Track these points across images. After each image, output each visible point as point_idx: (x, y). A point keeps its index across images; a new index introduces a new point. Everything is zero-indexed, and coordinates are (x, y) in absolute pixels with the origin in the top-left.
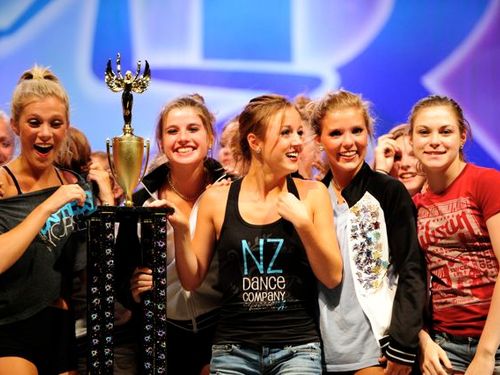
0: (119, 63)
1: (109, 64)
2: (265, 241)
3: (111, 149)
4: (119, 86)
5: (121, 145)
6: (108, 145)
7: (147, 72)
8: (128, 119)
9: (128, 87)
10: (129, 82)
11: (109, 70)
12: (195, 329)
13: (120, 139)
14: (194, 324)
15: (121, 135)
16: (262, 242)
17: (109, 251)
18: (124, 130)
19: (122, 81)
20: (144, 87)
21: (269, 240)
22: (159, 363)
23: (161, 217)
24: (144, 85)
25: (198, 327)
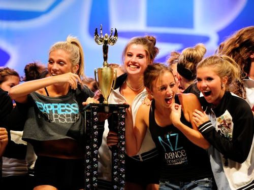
0: (101, 29)
1: (96, 30)
2: (169, 136)
3: (97, 74)
4: (101, 41)
5: (102, 72)
6: (95, 72)
7: (116, 34)
8: (105, 58)
9: (106, 42)
10: (106, 39)
11: (96, 33)
12: (141, 160)
13: (102, 69)
14: (140, 157)
15: (102, 67)
16: (168, 136)
17: (95, 127)
18: (104, 64)
19: (103, 39)
20: (114, 42)
21: (171, 135)
22: (122, 185)
23: (122, 109)
24: (114, 41)
25: (143, 158)
